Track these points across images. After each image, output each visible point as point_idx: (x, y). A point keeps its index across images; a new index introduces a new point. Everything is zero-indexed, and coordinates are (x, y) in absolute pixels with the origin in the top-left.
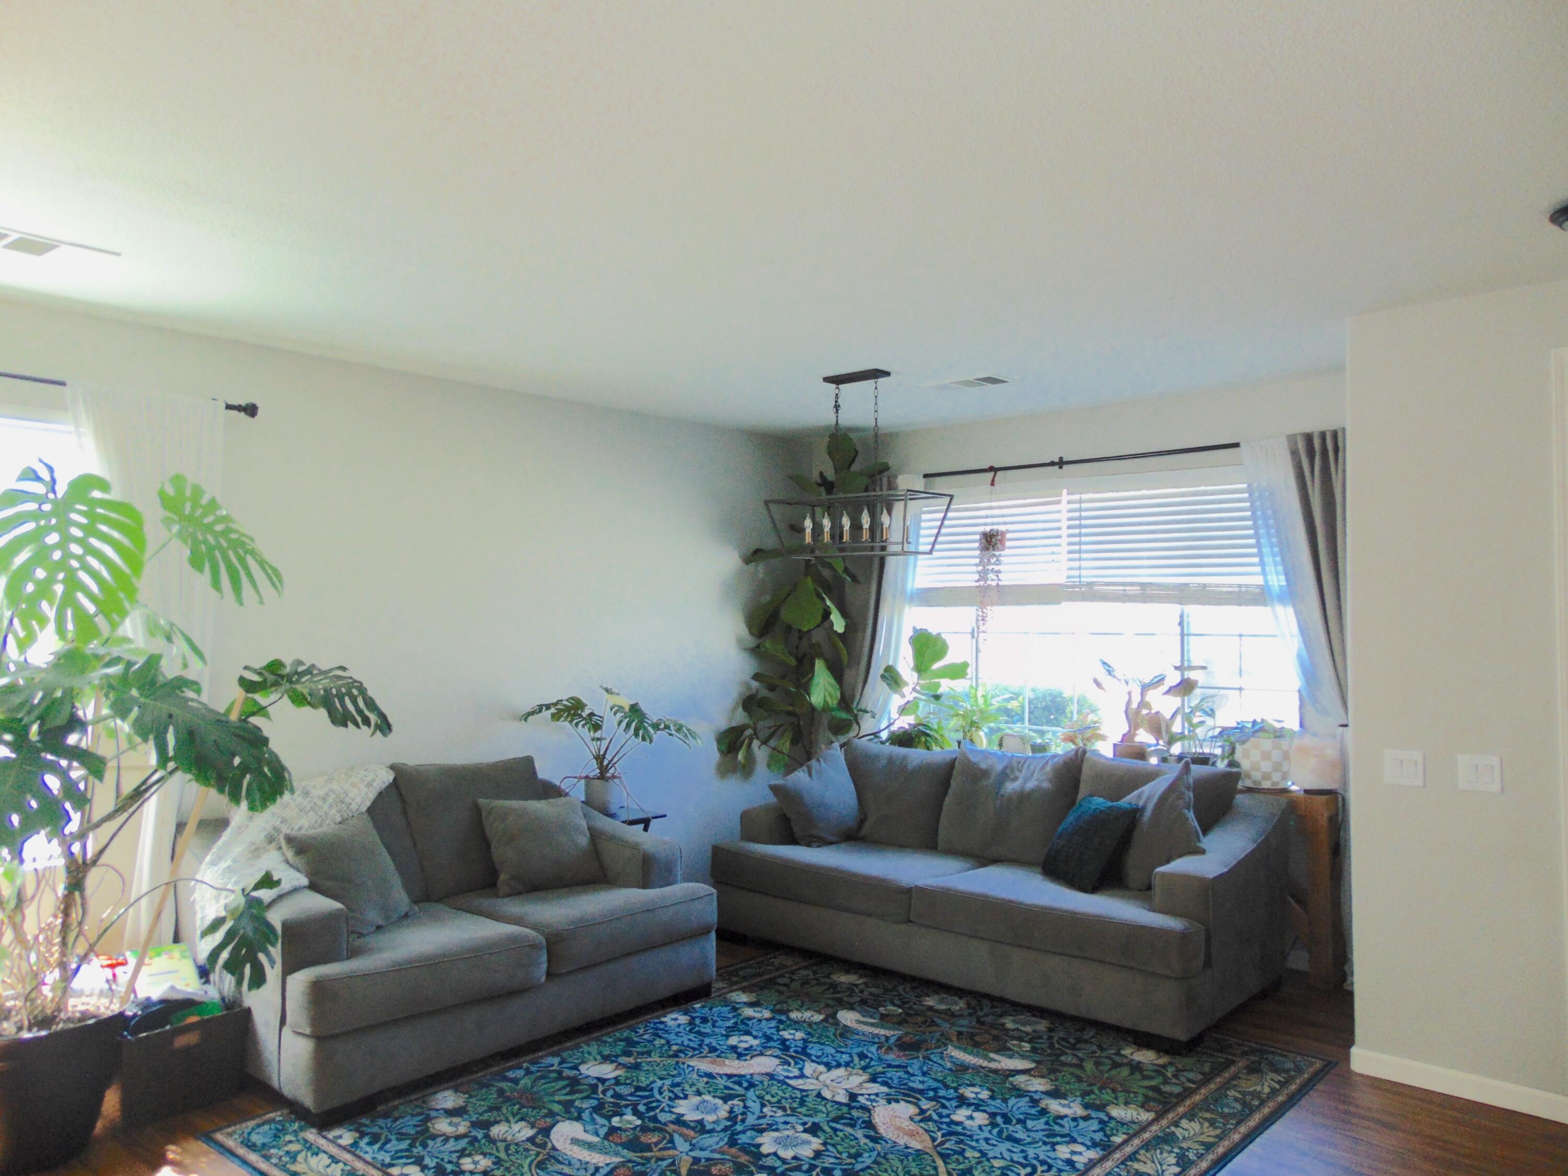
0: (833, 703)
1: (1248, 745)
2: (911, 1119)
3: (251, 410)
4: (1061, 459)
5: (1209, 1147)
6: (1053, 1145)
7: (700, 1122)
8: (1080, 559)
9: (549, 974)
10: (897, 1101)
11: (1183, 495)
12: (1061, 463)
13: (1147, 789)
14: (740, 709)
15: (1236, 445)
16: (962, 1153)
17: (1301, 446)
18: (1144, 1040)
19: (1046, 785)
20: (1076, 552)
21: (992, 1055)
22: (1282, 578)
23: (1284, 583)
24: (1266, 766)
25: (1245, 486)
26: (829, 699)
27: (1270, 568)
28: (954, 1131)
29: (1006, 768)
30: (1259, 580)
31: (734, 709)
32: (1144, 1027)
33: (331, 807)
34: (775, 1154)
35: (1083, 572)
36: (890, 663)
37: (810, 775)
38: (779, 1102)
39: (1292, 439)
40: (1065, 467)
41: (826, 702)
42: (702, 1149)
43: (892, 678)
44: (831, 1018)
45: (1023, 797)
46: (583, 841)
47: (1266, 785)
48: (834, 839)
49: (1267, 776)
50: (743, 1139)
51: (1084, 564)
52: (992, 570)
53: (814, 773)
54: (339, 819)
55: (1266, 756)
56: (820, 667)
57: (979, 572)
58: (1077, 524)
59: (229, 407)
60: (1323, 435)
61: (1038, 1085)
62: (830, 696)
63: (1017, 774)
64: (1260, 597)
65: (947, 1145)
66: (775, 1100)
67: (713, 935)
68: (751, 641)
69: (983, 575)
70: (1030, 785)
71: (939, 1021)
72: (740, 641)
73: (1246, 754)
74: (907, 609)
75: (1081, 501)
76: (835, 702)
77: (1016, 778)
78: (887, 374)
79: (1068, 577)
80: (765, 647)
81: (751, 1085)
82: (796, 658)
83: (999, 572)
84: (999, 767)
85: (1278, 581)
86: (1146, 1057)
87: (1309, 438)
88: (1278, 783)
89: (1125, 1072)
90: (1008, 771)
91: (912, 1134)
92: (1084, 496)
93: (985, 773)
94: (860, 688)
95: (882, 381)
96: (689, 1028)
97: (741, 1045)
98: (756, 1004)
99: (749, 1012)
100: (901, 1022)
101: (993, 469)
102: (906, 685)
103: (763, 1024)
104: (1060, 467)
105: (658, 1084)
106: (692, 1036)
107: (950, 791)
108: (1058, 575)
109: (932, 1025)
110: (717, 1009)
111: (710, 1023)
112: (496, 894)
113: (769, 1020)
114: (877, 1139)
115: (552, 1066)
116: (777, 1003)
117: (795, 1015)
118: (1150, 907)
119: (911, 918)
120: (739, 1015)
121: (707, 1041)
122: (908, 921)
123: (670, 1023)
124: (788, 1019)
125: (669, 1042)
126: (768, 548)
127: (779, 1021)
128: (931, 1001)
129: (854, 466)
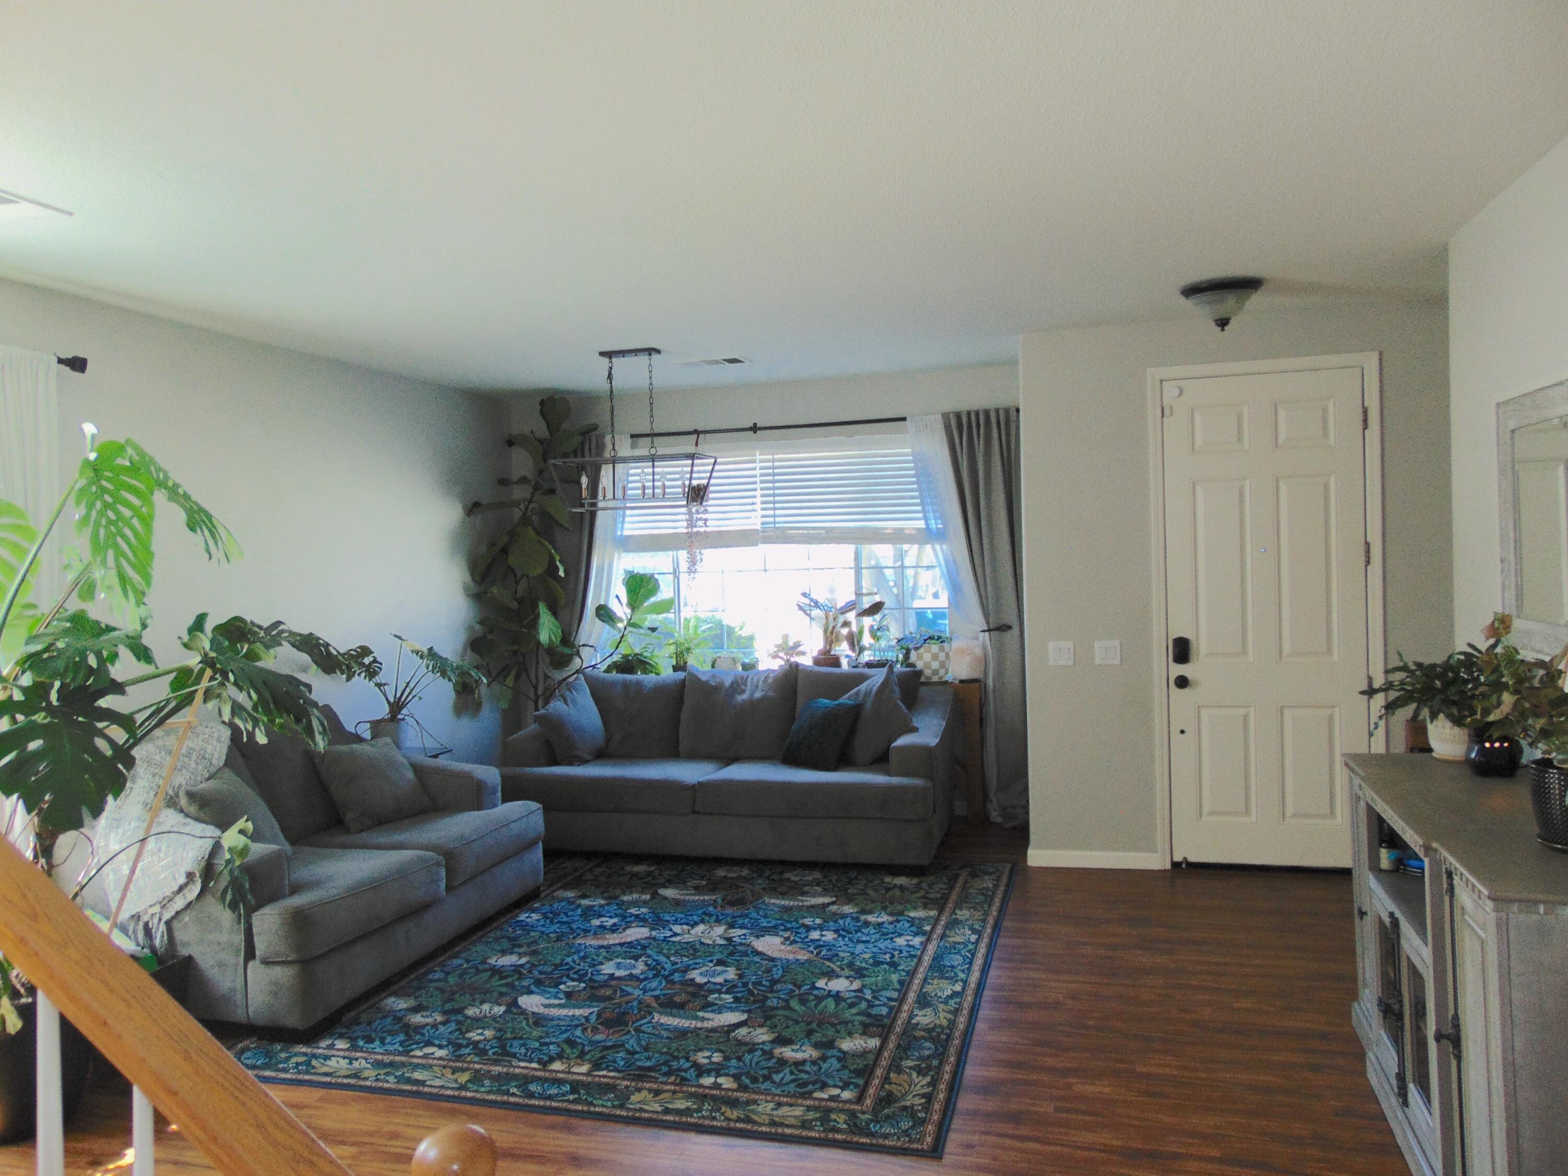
0: (557, 641)
1: (921, 650)
2: (783, 943)
3: (78, 364)
4: (755, 424)
5: (984, 921)
6: (892, 939)
7: (631, 974)
8: (775, 509)
9: (449, 888)
10: (763, 936)
12: (754, 429)
13: (863, 687)
14: (469, 650)
15: (904, 419)
16: (837, 955)
17: (953, 422)
18: (895, 870)
19: (771, 694)
20: (771, 503)
21: (800, 898)
22: (939, 521)
23: (940, 526)
24: (935, 665)
25: (909, 450)
26: (553, 637)
27: (930, 515)
28: (819, 945)
29: (732, 683)
30: (922, 524)
31: (465, 651)
32: (898, 860)
33: (197, 764)
34: (709, 982)
35: (776, 519)
36: (602, 602)
37: (566, 704)
38: (676, 952)
39: (946, 416)
40: (758, 432)
41: (550, 639)
42: (652, 990)
43: (604, 613)
44: (655, 895)
45: (753, 705)
46: (410, 775)
47: (935, 679)
48: (589, 758)
49: (935, 672)
50: (677, 977)
51: (776, 512)
52: (700, 519)
53: (569, 702)
54: (207, 776)
55: (935, 657)
56: (543, 609)
57: (687, 520)
58: (771, 478)
59: (60, 361)
60: (969, 413)
61: (848, 909)
62: (554, 633)
63: (743, 687)
64: (924, 536)
65: (823, 953)
66: (672, 952)
67: (540, 845)
68: (472, 588)
69: (691, 523)
70: (758, 695)
71: (740, 884)
72: (466, 589)
73: (920, 657)
74: (616, 555)
75: (773, 461)
77: (743, 692)
78: (658, 351)
79: (763, 524)
80: (492, 593)
81: (644, 948)
82: (516, 600)
83: (706, 520)
84: (728, 683)
85: (936, 524)
86: (901, 880)
87: (958, 415)
88: (942, 677)
89: (898, 893)
90: (735, 685)
91: (790, 952)
92: (776, 457)
93: (717, 689)
94: (576, 626)
95: (655, 356)
96: (548, 921)
97: (605, 924)
98: (584, 896)
99: (585, 902)
100: (713, 890)
101: (696, 432)
102: (621, 620)
103: (606, 908)
104: (755, 432)
105: (569, 960)
106: (558, 925)
107: (685, 706)
108: (754, 521)
109: (738, 887)
110: (556, 905)
111: (562, 915)
112: (347, 831)
113: (608, 905)
114: (772, 959)
115: (462, 965)
116: (602, 893)
117: (625, 898)
118: (889, 773)
119: (696, 809)
120: (579, 906)
121: (574, 926)
122: (694, 812)
123: (528, 920)
124: (623, 902)
125: (543, 933)
126: (485, 501)
127: (618, 904)
128: (721, 873)
129: (565, 426)
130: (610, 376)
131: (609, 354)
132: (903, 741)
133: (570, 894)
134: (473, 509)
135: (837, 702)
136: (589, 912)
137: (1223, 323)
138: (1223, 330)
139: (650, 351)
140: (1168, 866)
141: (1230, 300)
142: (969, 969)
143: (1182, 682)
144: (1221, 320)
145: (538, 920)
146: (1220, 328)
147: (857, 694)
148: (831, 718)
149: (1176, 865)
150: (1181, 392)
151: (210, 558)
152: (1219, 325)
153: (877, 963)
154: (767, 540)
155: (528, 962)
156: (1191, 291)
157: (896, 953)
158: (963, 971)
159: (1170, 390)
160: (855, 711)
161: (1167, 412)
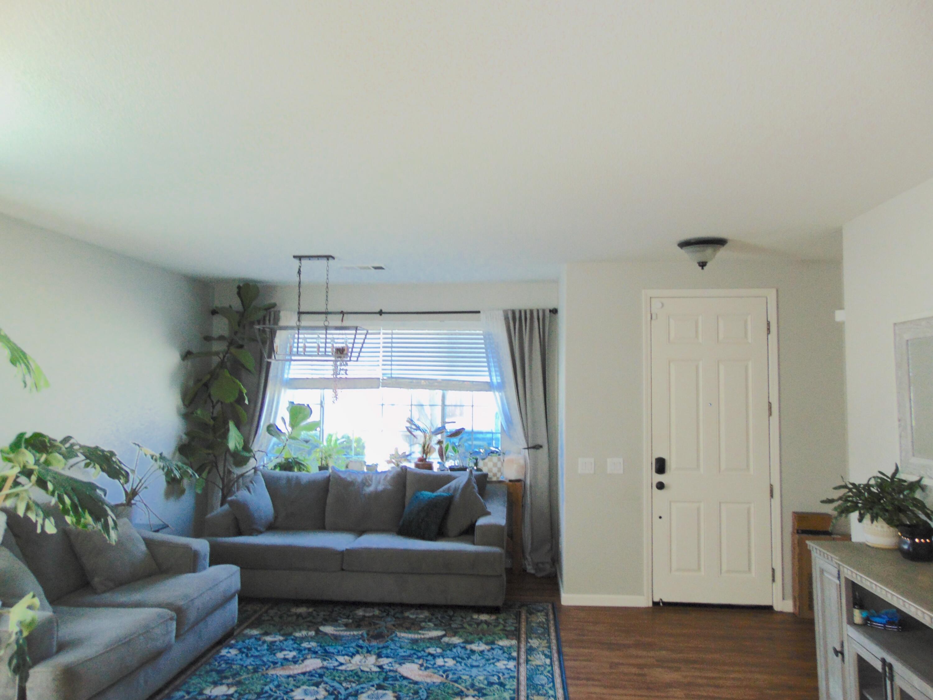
0: (240, 448)
1: (486, 460)
2: (420, 669)
4: (381, 310)
5: (550, 648)
6: (493, 664)
8: (391, 365)
9: (177, 636)
10: (404, 663)
11: (438, 334)
12: (381, 313)
14: (177, 454)
15: (479, 312)
16: (460, 678)
17: (510, 316)
18: (480, 610)
19: (389, 487)
20: (390, 361)
21: (420, 632)
22: (499, 378)
23: (499, 381)
24: (495, 470)
25: (481, 332)
26: (238, 446)
27: (493, 374)
28: (445, 670)
29: (362, 480)
30: (488, 379)
31: (174, 454)
32: (481, 603)
35: (393, 372)
36: (271, 422)
37: (250, 492)
38: (345, 679)
39: (506, 312)
40: (383, 315)
41: (236, 446)
43: (272, 430)
44: (319, 632)
45: (377, 495)
46: (144, 547)
47: (494, 479)
48: (264, 530)
49: (495, 475)
51: (393, 367)
52: (343, 370)
53: (251, 490)
55: (495, 465)
56: (231, 425)
57: (334, 370)
58: (390, 346)
60: (520, 311)
61: (456, 640)
62: (239, 443)
63: (370, 482)
64: (489, 387)
65: (450, 677)
66: (343, 679)
67: (237, 597)
68: (183, 410)
69: (336, 373)
70: (380, 488)
71: (377, 622)
73: (485, 465)
74: (283, 390)
75: (392, 334)
76: (241, 447)
77: (369, 485)
78: (333, 258)
79: (383, 374)
80: (197, 414)
81: (321, 676)
82: (213, 418)
83: (346, 370)
84: (358, 479)
85: (497, 379)
86: (484, 617)
87: (513, 312)
88: (499, 478)
89: (485, 626)
90: (364, 481)
91: (427, 676)
92: (394, 331)
93: (351, 483)
94: (253, 438)
95: (331, 261)
96: (244, 655)
97: (287, 657)
98: (266, 634)
99: (269, 639)
100: (358, 626)
101: (342, 313)
102: (284, 434)
103: (285, 643)
104: (381, 315)
105: (267, 688)
106: (252, 659)
107: (329, 495)
108: (378, 373)
109: (375, 624)
110: (247, 641)
111: (253, 650)
112: (95, 591)
113: (286, 640)
114: (416, 683)
115: (184, 696)
116: (279, 631)
117: (298, 634)
118: (473, 543)
119: (344, 568)
120: (264, 642)
121: (265, 659)
122: (343, 570)
123: (229, 655)
124: (296, 638)
125: (242, 666)
126: (194, 350)
127: (292, 640)
128: (360, 612)
129: (254, 303)
130: (299, 272)
131: (300, 258)
132: (482, 521)
133: (255, 632)
134: (187, 355)
135: (435, 494)
136: (272, 648)
137: (703, 265)
138: (703, 269)
139: (328, 257)
140: (651, 604)
141: (709, 250)
142: (554, 686)
143: (661, 486)
144: (703, 263)
145: (236, 655)
146: (701, 268)
147: (449, 489)
148: (433, 504)
149: (655, 604)
150: (663, 305)
151: (25, 387)
152: (700, 266)
153: (490, 684)
154: (385, 385)
155: (236, 692)
156: (685, 244)
157: (500, 675)
158: (550, 688)
159: (656, 305)
160: (449, 500)
161: (654, 317)
